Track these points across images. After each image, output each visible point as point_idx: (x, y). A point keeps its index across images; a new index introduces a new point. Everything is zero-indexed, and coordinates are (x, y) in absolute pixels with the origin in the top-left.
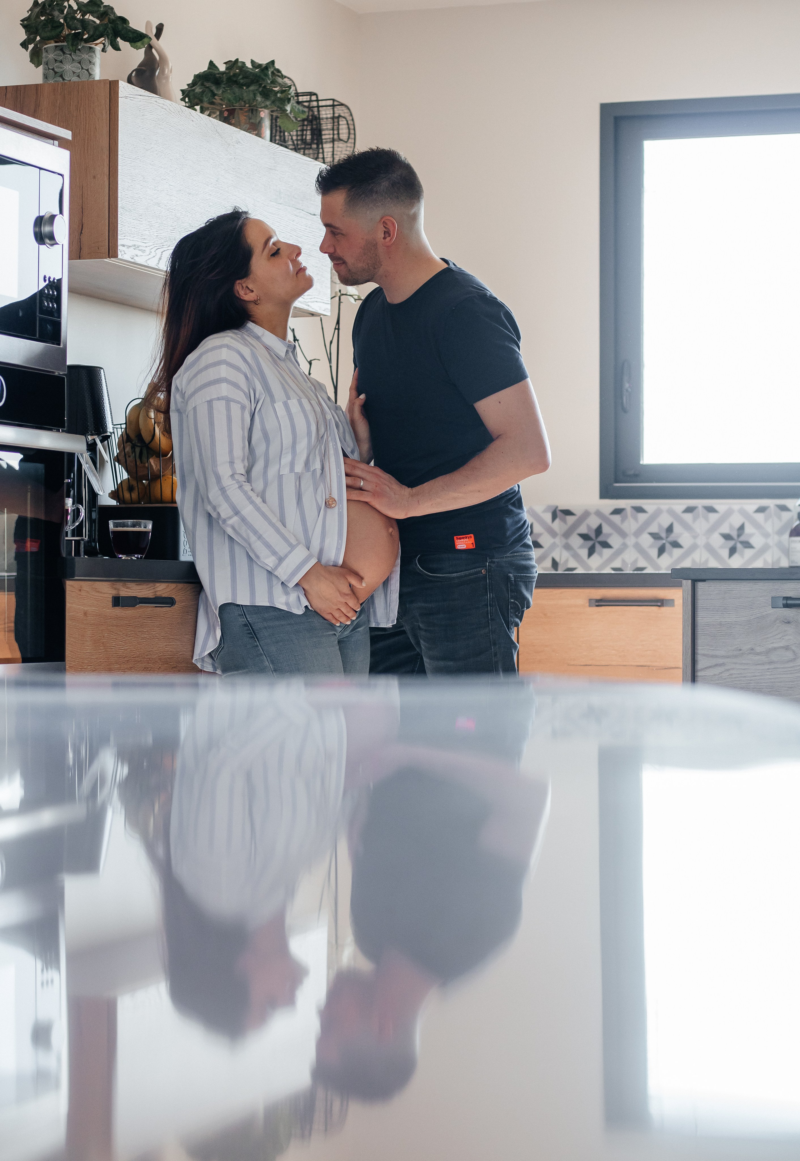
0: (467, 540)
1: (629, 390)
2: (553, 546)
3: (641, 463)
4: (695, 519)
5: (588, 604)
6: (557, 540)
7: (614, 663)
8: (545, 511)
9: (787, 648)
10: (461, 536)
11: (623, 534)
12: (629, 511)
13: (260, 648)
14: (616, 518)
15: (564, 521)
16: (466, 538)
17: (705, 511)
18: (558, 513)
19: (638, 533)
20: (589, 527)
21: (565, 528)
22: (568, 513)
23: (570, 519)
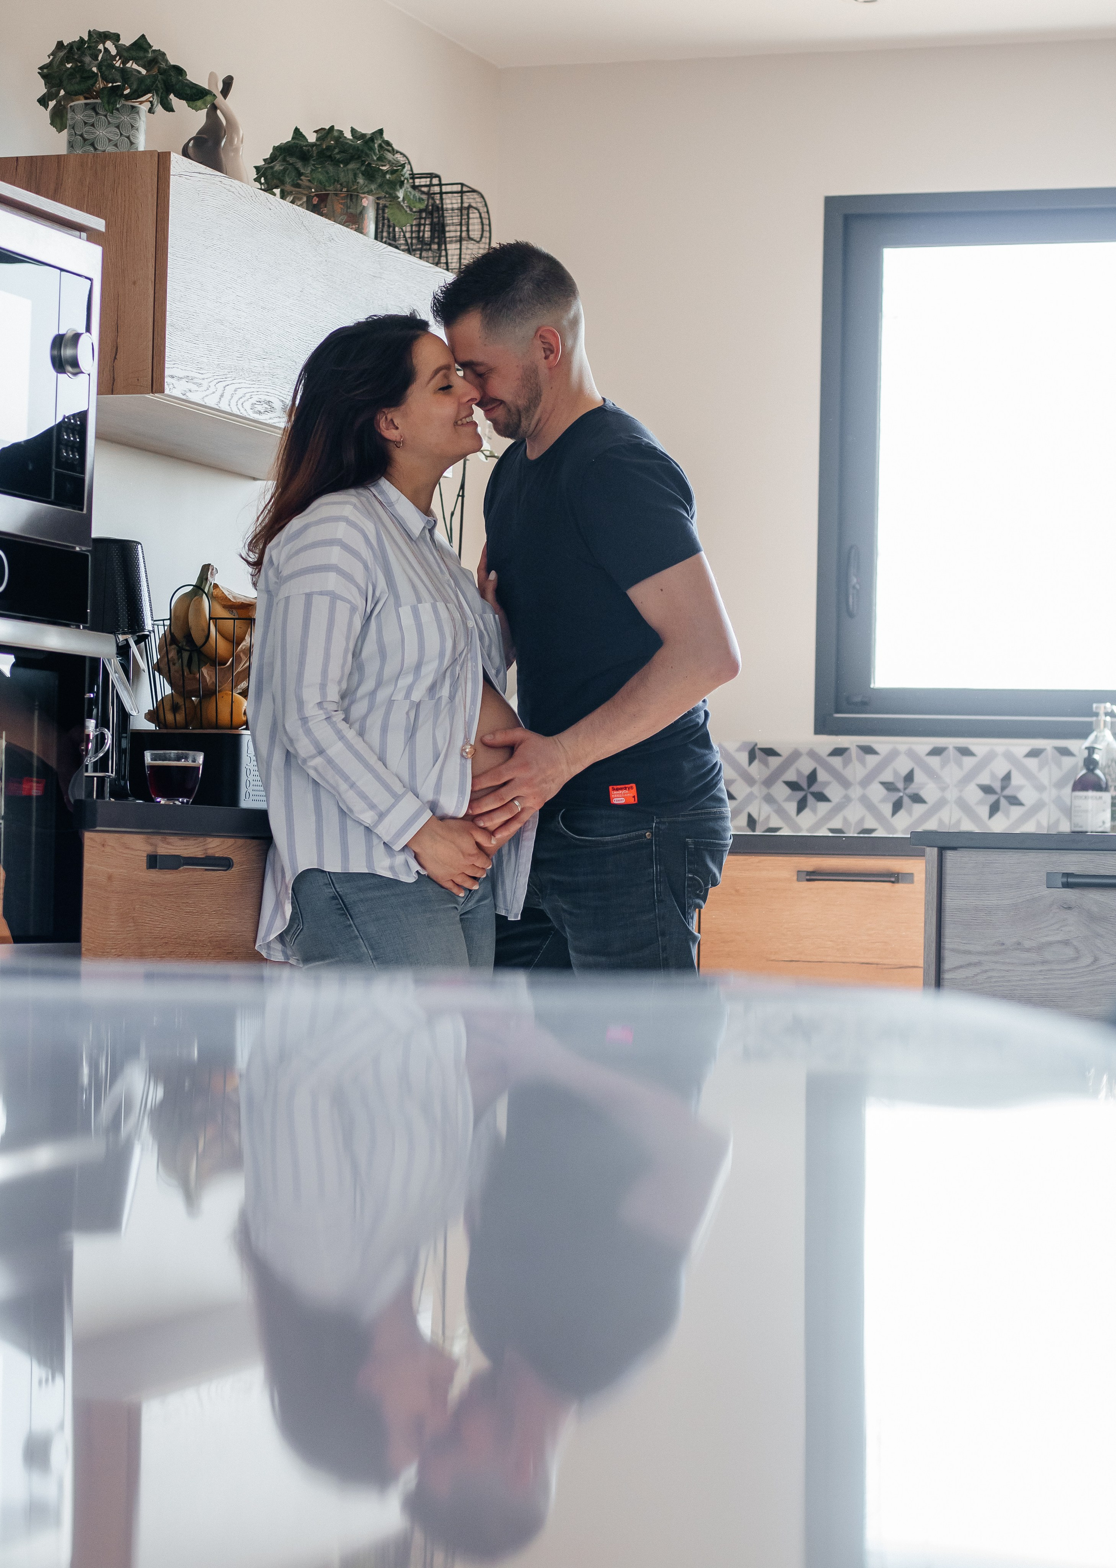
0: (627, 792)
1: (858, 587)
2: (750, 798)
3: (872, 686)
4: (943, 765)
5: (795, 878)
6: (756, 790)
7: (829, 959)
8: (739, 750)
9: (1066, 943)
10: (619, 787)
11: (845, 783)
12: (854, 751)
13: (354, 928)
14: (836, 761)
15: (766, 764)
16: (625, 788)
17: (958, 754)
18: (758, 752)
19: (865, 782)
20: (799, 773)
21: (766, 773)
22: (770, 752)
23: (774, 762)
